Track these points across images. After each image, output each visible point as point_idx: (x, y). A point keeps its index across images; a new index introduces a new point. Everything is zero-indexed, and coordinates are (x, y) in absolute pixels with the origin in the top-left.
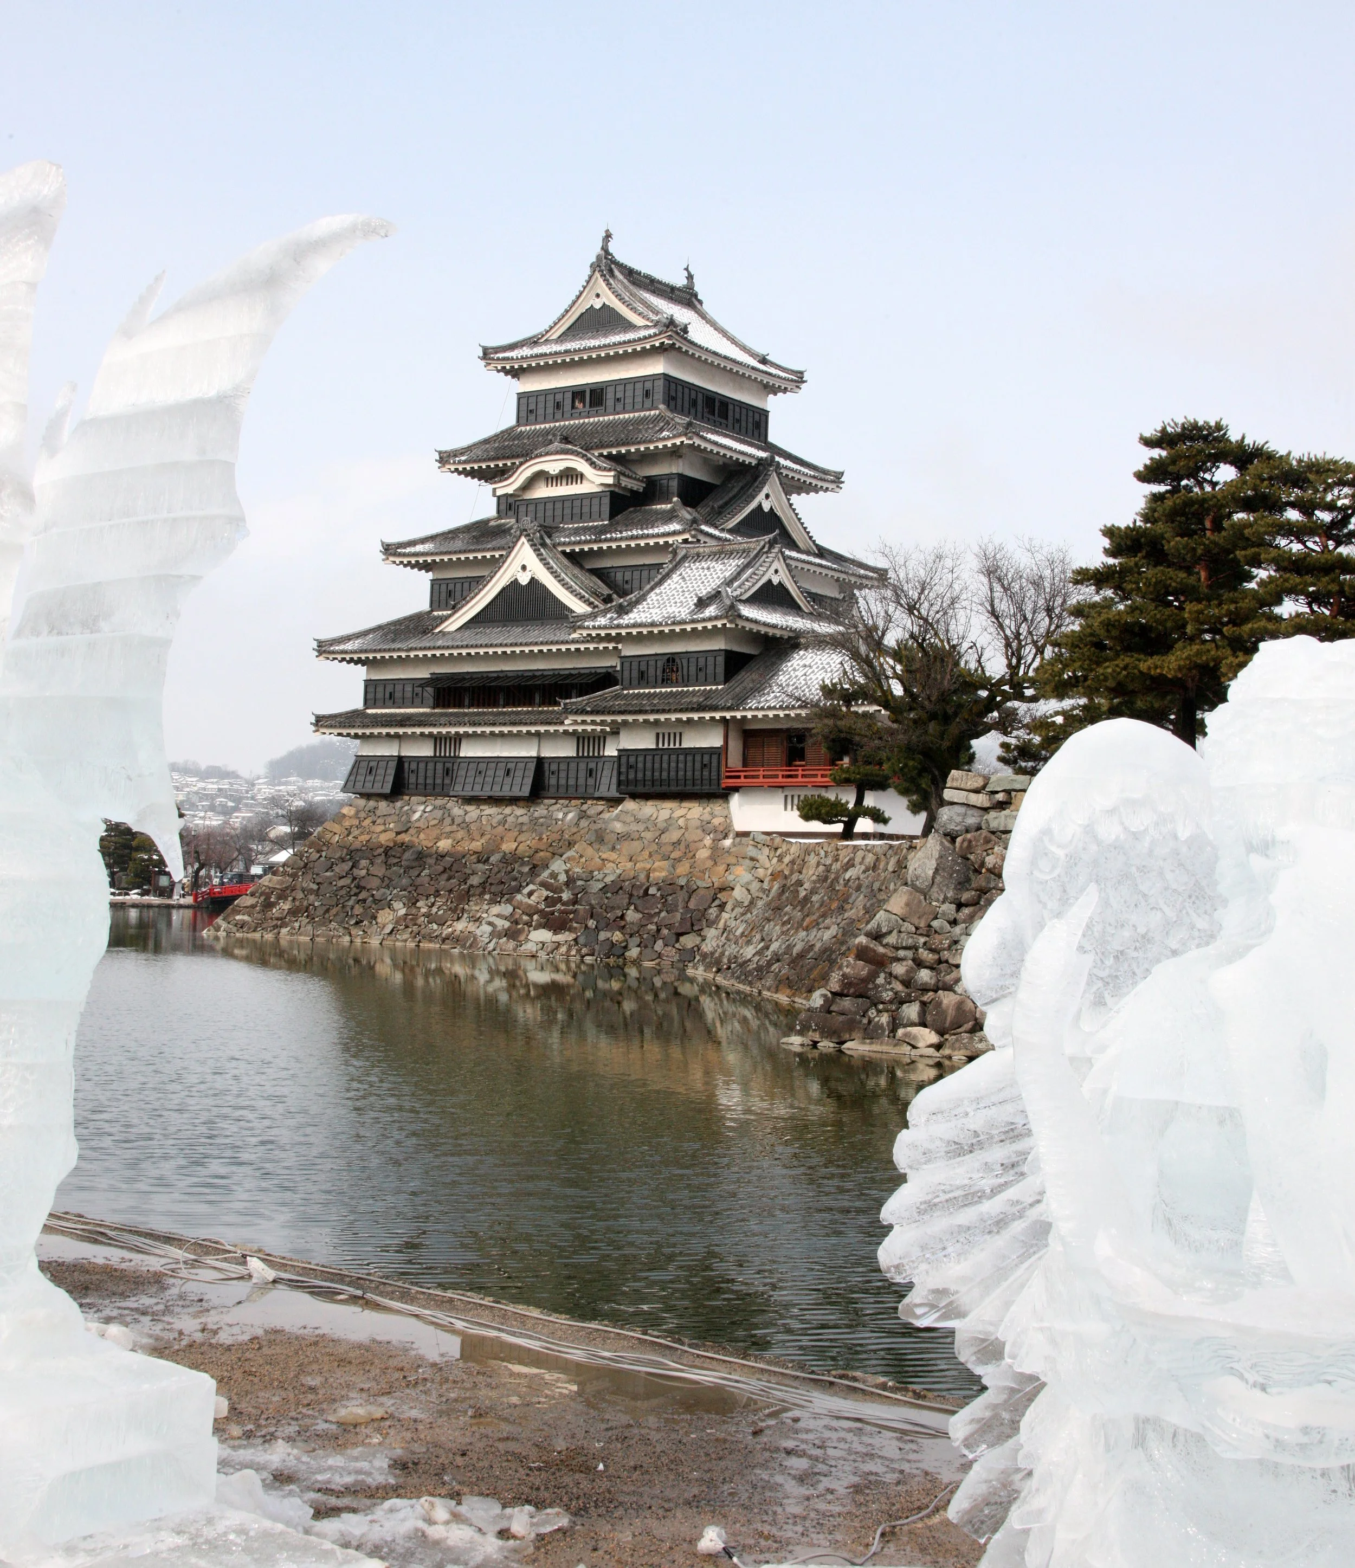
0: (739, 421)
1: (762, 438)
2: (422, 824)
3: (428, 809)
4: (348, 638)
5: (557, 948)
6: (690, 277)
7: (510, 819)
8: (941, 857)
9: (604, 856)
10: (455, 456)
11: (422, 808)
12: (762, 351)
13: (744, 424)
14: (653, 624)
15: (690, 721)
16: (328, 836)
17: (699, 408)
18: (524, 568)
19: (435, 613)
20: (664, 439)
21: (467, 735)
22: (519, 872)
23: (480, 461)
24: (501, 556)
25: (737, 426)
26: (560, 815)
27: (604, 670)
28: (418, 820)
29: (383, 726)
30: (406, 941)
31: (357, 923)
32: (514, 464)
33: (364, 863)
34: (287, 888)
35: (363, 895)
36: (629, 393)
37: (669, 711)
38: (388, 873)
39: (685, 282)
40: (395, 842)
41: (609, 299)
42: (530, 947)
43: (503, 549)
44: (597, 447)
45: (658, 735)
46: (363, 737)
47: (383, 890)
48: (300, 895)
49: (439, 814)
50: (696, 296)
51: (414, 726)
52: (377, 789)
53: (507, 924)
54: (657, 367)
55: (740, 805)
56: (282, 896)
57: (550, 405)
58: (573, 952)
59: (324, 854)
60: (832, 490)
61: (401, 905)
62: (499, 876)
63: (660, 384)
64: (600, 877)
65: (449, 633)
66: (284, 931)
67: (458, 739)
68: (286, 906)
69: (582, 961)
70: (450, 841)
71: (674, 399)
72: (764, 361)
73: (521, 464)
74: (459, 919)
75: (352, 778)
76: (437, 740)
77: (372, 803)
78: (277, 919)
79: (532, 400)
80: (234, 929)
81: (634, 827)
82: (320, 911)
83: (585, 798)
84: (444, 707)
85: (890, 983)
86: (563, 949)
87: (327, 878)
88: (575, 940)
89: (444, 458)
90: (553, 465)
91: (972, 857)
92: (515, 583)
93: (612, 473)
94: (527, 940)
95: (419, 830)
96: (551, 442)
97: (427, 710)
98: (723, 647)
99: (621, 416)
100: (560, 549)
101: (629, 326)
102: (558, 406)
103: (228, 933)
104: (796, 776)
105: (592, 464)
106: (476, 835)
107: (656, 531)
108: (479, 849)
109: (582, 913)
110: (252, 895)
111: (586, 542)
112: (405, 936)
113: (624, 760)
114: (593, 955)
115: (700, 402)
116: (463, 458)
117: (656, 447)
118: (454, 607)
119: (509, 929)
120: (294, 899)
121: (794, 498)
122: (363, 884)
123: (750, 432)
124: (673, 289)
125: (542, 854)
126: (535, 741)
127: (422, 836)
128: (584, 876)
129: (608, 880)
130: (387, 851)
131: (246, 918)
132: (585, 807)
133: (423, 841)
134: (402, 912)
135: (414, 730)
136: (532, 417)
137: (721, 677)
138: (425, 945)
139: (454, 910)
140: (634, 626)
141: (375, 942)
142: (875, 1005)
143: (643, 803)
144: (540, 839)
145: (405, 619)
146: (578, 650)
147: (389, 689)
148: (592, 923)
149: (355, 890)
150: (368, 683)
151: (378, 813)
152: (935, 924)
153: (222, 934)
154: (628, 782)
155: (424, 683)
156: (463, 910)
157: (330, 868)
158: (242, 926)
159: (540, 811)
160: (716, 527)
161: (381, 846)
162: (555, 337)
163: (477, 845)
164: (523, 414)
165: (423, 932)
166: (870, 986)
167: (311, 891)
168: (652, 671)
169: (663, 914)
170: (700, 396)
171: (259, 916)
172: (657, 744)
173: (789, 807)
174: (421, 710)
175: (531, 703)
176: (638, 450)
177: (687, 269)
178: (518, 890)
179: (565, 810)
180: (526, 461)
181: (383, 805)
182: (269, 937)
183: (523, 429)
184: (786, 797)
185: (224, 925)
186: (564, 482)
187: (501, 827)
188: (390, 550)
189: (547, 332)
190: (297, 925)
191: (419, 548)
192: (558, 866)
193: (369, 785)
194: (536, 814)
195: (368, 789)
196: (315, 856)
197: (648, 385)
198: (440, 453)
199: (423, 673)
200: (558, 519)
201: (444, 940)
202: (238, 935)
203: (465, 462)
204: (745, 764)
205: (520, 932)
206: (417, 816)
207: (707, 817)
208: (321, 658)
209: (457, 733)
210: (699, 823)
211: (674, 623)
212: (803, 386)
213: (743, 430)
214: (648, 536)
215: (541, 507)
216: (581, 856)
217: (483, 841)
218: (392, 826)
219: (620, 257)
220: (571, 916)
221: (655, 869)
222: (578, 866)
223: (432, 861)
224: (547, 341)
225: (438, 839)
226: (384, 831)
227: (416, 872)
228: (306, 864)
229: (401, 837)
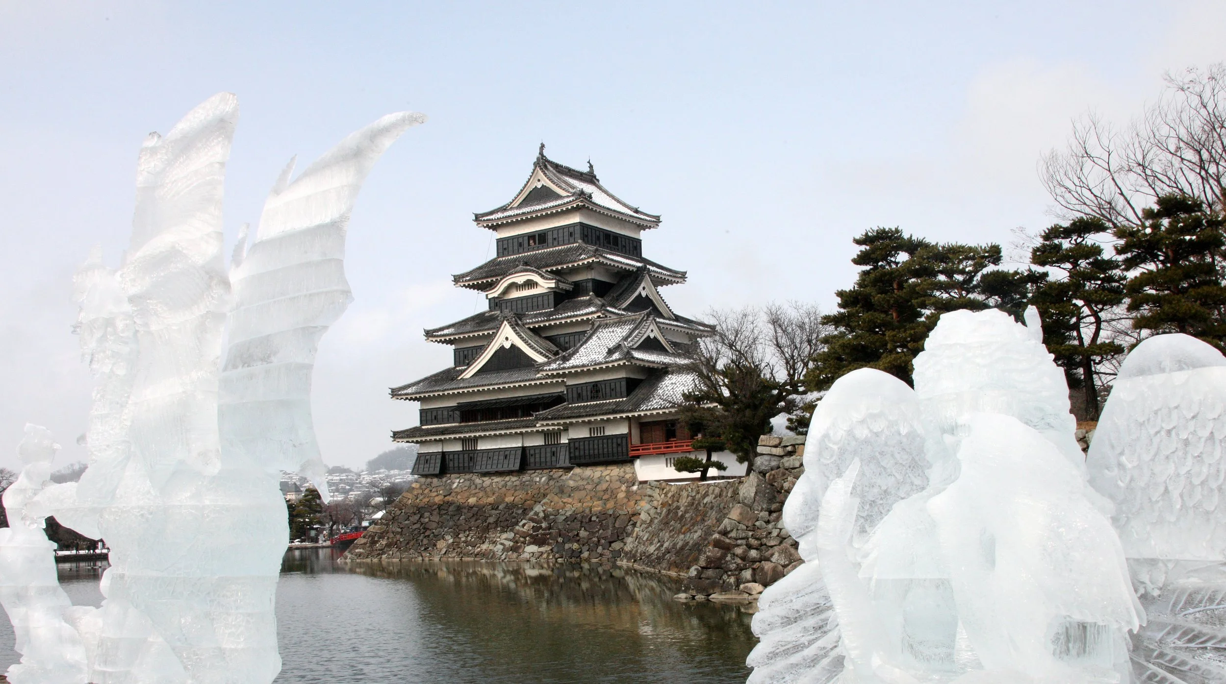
0: (625, 247)
1: (639, 255)
2: (458, 490)
3: (461, 481)
4: (409, 386)
5: (541, 555)
6: (591, 167)
7: (509, 484)
8: (758, 485)
9: (565, 501)
10: (463, 277)
11: (458, 480)
12: (635, 206)
13: (628, 248)
14: (583, 366)
15: (608, 419)
16: (405, 501)
17: (602, 241)
18: (507, 339)
19: (458, 368)
20: (582, 259)
21: (480, 437)
22: (516, 513)
23: (478, 279)
24: (493, 333)
25: (624, 249)
27: (557, 394)
28: (456, 488)
29: (433, 435)
30: (454, 557)
31: (425, 549)
32: (497, 279)
33: (427, 514)
34: (384, 532)
35: (428, 533)
36: (561, 235)
37: (596, 415)
38: (441, 520)
39: (588, 169)
40: (444, 501)
41: (545, 181)
42: (526, 556)
43: (494, 329)
44: (544, 267)
45: (590, 429)
46: (421, 442)
47: (439, 529)
48: (391, 535)
49: (467, 483)
50: (595, 177)
51: (450, 434)
52: (432, 471)
53: (512, 544)
54: (575, 219)
55: (641, 466)
56: (381, 536)
57: (516, 244)
58: (551, 557)
59: (403, 511)
60: (681, 283)
61: (450, 537)
62: (505, 516)
63: (578, 228)
64: (563, 513)
65: (466, 379)
66: (384, 556)
67: (476, 440)
68: (384, 542)
69: (556, 562)
70: (475, 499)
71: (587, 236)
72: (636, 211)
73: (501, 279)
74: (484, 543)
75: (417, 466)
76: (464, 441)
77: (429, 480)
78: (379, 550)
79: (505, 242)
80: (356, 558)
81: (581, 483)
82: (403, 544)
83: (551, 468)
84: (466, 422)
85: (734, 559)
86: (545, 556)
87: (407, 524)
88: (551, 550)
89: (457, 279)
90: (520, 279)
91: (776, 484)
92: (502, 348)
93: (554, 281)
94: (524, 552)
95: (457, 493)
96: (518, 266)
97: (457, 424)
98: (624, 376)
99: (557, 248)
100: (527, 326)
101: (558, 197)
102: (520, 245)
103: (352, 560)
104: (672, 447)
105: (542, 277)
106: (490, 494)
107: (581, 312)
108: (493, 502)
109: (554, 533)
110: (364, 537)
111: (542, 321)
112: (454, 555)
113: (572, 445)
114: (562, 557)
115: (601, 237)
116: (468, 278)
117: (578, 265)
118: (468, 364)
119: (513, 546)
120: (388, 538)
121: (659, 288)
122: (427, 526)
123: (631, 252)
124: (582, 174)
125: (528, 502)
126: (521, 437)
127: (459, 497)
128: (554, 513)
129: (568, 514)
130: (440, 507)
131: (361, 550)
132: (551, 473)
133: (460, 499)
134: (451, 541)
135: (450, 436)
136: (506, 252)
137: (625, 393)
138: (465, 559)
139: (480, 538)
140: (573, 367)
141: (436, 559)
142: (726, 572)
143: (584, 469)
144: (527, 494)
145: (441, 373)
146: (541, 384)
147: (434, 414)
148: (560, 540)
149: (422, 531)
150: (422, 412)
151: (433, 485)
152: (757, 523)
153: (348, 561)
154: (575, 457)
155: (453, 409)
156: (486, 538)
157: (408, 519)
158: (360, 555)
159: (526, 478)
160: (616, 308)
161: (436, 504)
162: (516, 205)
163: (491, 500)
164: (501, 251)
165: (464, 551)
166: (723, 562)
167: (398, 533)
168: (584, 393)
169: (601, 531)
170: (601, 233)
171: (369, 549)
172: (591, 434)
173: (669, 465)
174: (453, 425)
175: (517, 417)
176: (568, 267)
177: (589, 162)
178: (517, 523)
179: (540, 476)
180: (504, 277)
181: (435, 480)
182: (375, 560)
183: (501, 259)
184: (667, 459)
185: (349, 556)
186: (527, 288)
187: (504, 489)
188: (429, 334)
189: (511, 203)
190: (391, 552)
191: (446, 332)
192: (538, 508)
193: (426, 469)
194: (524, 480)
195: (426, 473)
196: (398, 512)
197: (571, 230)
198: (454, 276)
199: (453, 403)
200: (525, 310)
201: (476, 555)
202: (358, 560)
203: (469, 280)
204: (642, 442)
205: (520, 547)
206: (455, 485)
207: (622, 474)
208: (394, 399)
209: (475, 436)
210: (618, 478)
211: (595, 364)
212: (660, 224)
213: (628, 252)
214: (577, 316)
215: (514, 303)
216: (551, 502)
217: (494, 497)
218: (441, 492)
219: (550, 158)
220: (548, 536)
221: (594, 506)
222: (550, 508)
223: (466, 511)
224: (512, 208)
225: (468, 498)
226: (437, 495)
227: (457, 518)
228: (394, 518)
229: (447, 498)
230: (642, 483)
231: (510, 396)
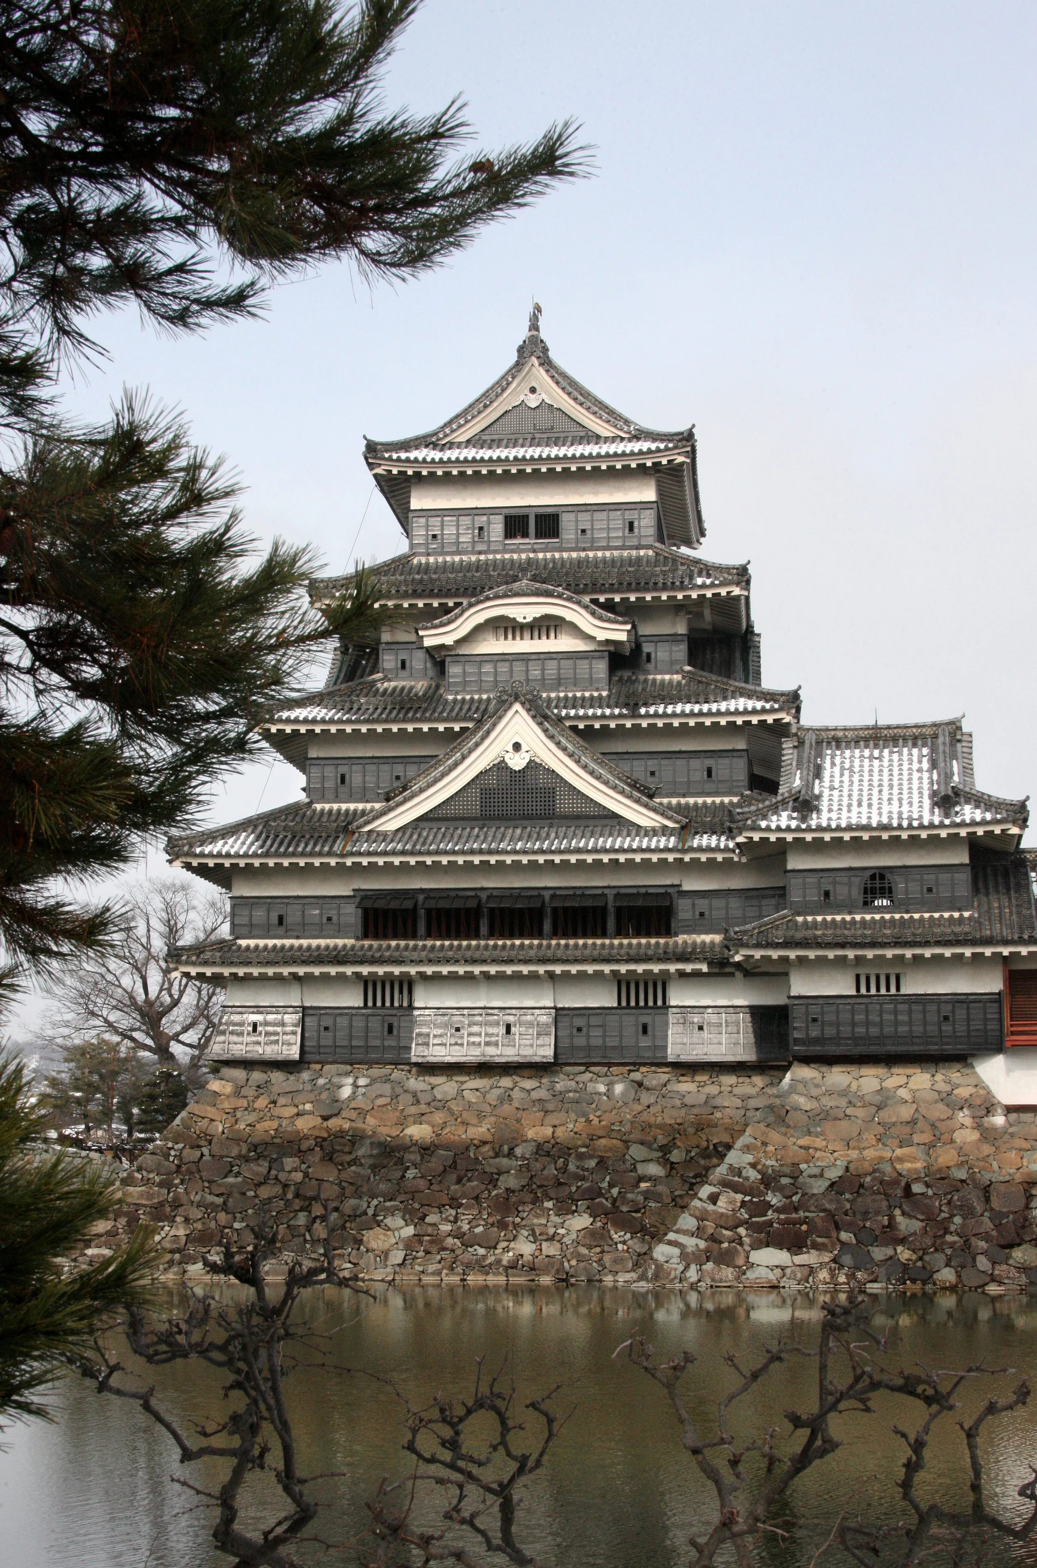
2: (360, 1102)
3: (362, 1082)
5: (808, 1274)
7: (516, 1094)
9: (801, 1142)
11: (350, 1080)
15: (915, 958)
16: (203, 1124)
18: (517, 747)
19: (318, 807)
26: (602, 1088)
27: (659, 890)
28: (353, 1097)
31: (328, 1251)
33: (289, 1161)
34: (161, 1204)
35: (317, 1210)
38: (344, 1175)
40: (328, 1129)
41: (550, 396)
42: (760, 1273)
43: (471, 719)
44: (594, 591)
45: (857, 977)
46: (232, 979)
47: (353, 1202)
48: (196, 1213)
49: (387, 1088)
51: (327, 963)
52: (272, 1055)
53: (702, 1244)
54: (644, 493)
56: (160, 1214)
57: (467, 529)
58: (842, 1279)
59: (206, 1150)
61: (402, 1223)
62: (545, 1172)
63: (650, 515)
64: (817, 1171)
65: (385, 833)
66: (193, 1268)
67: (407, 984)
68: (178, 1230)
70: (425, 1127)
74: (515, 1238)
76: (368, 983)
77: (257, 1076)
78: (172, 1252)
81: (829, 1102)
83: (636, 1065)
84: (380, 937)
86: (821, 1274)
87: (232, 1185)
88: (834, 1260)
90: (524, 610)
92: (501, 767)
93: (629, 627)
94: (750, 1264)
95: (362, 1113)
96: (515, 579)
97: (350, 942)
98: (967, 861)
99: (591, 554)
100: (568, 724)
101: (586, 436)
102: (483, 532)
105: (591, 612)
106: (469, 1117)
108: (489, 1137)
109: (816, 1219)
112: (431, 1268)
113: (800, 1011)
114: (873, 1280)
118: (383, 798)
119: (707, 1250)
120: (187, 1220)
122: (305, 1192)
125: (603, 1141)
126: (548, 985)
127: (371, 1121)
128: (787, 1170)
129: (834, 1174)
130: (321, 1142)
132: (636, 1076)
133: (376, 1126)
134: (410, 1231)
135: (326, 969)
136: (437, 545)
137: (967, 900)
138: (474, 1279)
139: (502, 1225)
141: (382, 1277)
143: (824, 1069)
144: (589, 1121)
147: (277, 910)
148: (846, 1236)
149: (297, 1204)
150: (234, 903)
151: (275, 1089)
154: (810, 1041)
155: (341, 903)
156: (516, 1226)
157: (230, 1172)
159: (562, 1083)
161: (306, 1137)
162: (463, 438)
163: (480, 1131)
164: (422, 539)
165: (466, 1257)
167: (214, 1207)
168: (842, 892)
169: (958, 1220)
172: (858, 990)
174: (340, 942)
175: (540, 935)
179: (607, 1080)
180: (472, 603)
181: (277, 1076)
183: (422, 559)
186: (527, 635)
187: (506, 1107)
192: (733, 1158)
193: (255, 1048)
194: (558, 1087)
195: (253, 1056)
197: (632, 516)
199: (341, 889)
201: (506, 1268)
205: (730, 1253)
206: (346, 1092)
207: (943, 1086)
208: (178, 863)
209: (406, 974)
210: (935, 1094)
216: (764, 1144)
217: (485, 1125)
218: (308, 1107)
220: (804, 1227)
221: (900, 1160)
222: (767, 1157)
223: (416, 1157)
224: (451, 445)
225: (402, 1123)
226: (298, 1115)
227: (399, 1174)
228: (179, 1166)
229: (333, 1123)
230: (1010, 1110)
231: (517, 885)
